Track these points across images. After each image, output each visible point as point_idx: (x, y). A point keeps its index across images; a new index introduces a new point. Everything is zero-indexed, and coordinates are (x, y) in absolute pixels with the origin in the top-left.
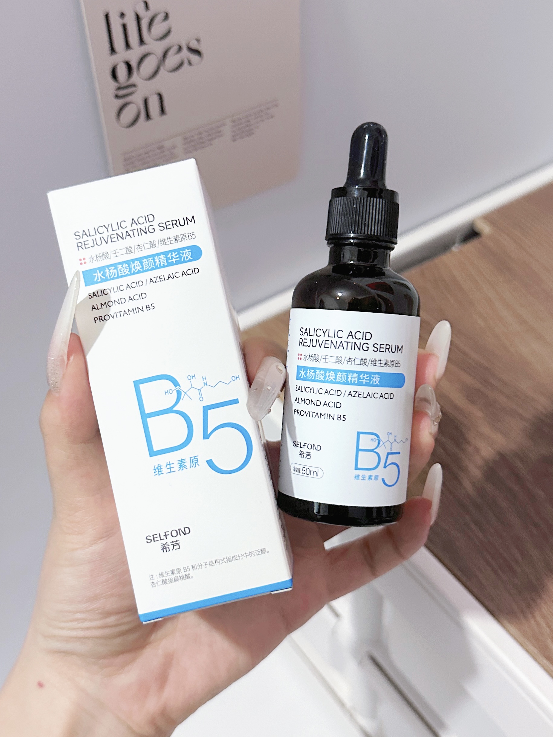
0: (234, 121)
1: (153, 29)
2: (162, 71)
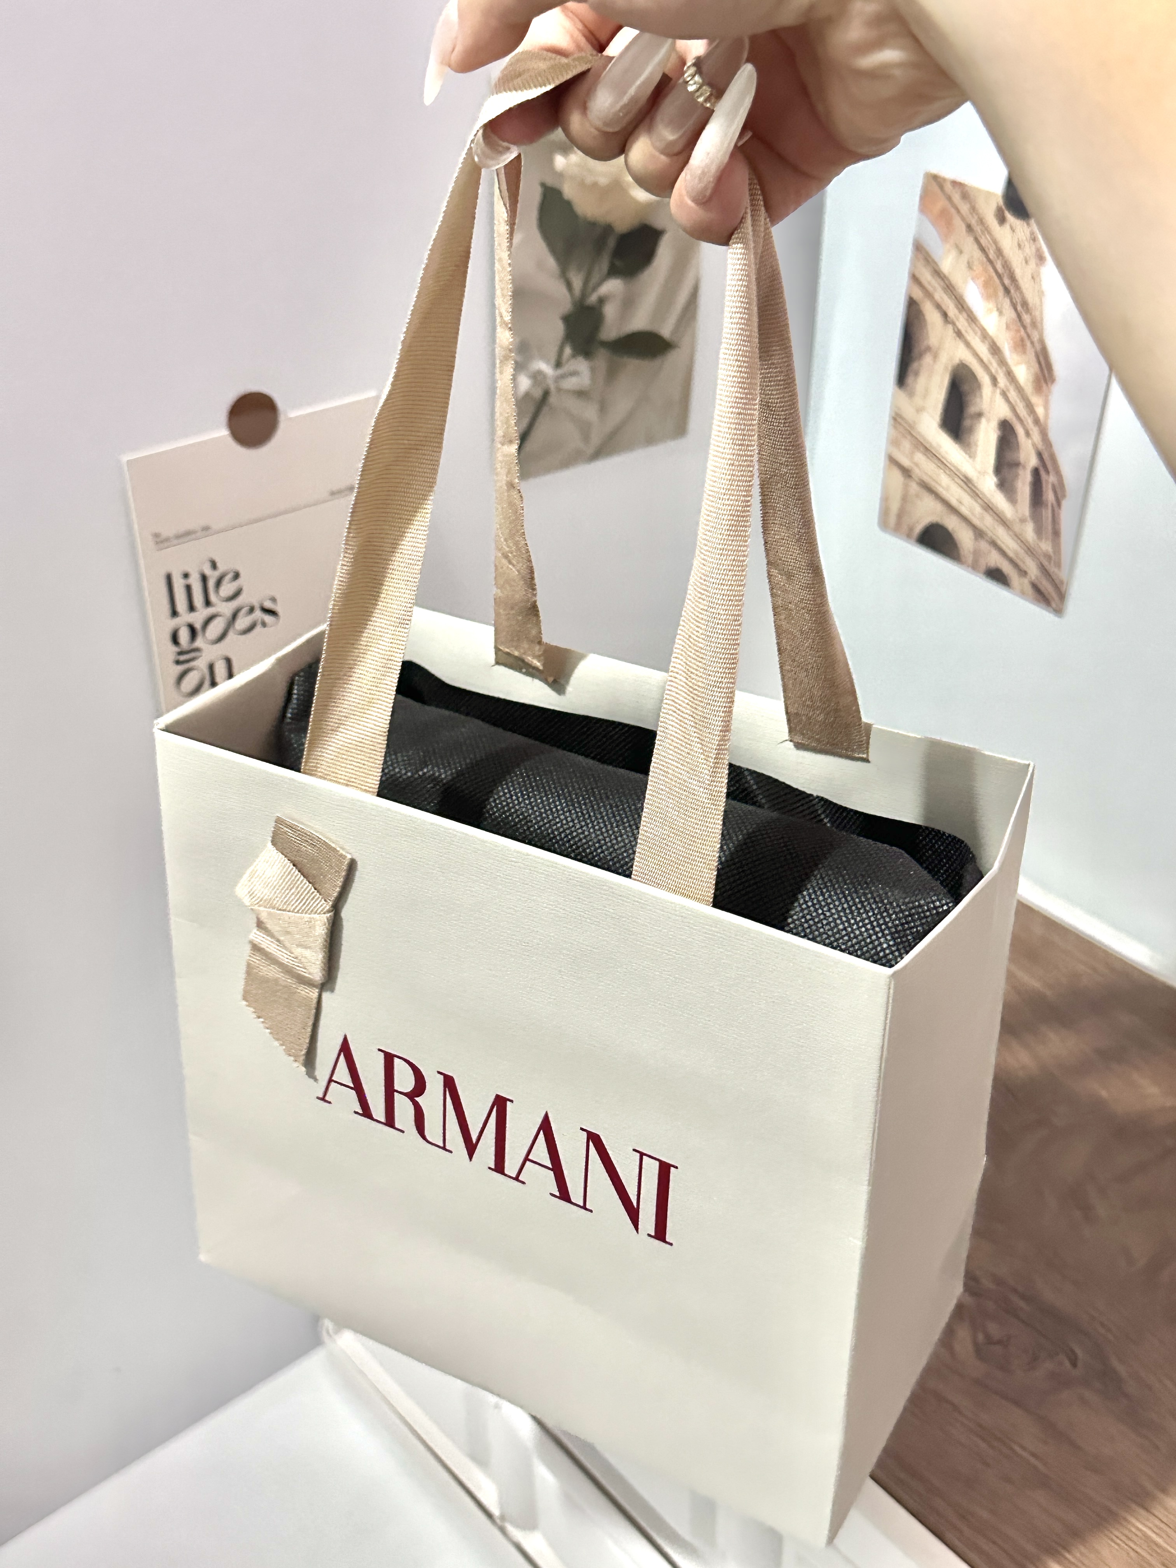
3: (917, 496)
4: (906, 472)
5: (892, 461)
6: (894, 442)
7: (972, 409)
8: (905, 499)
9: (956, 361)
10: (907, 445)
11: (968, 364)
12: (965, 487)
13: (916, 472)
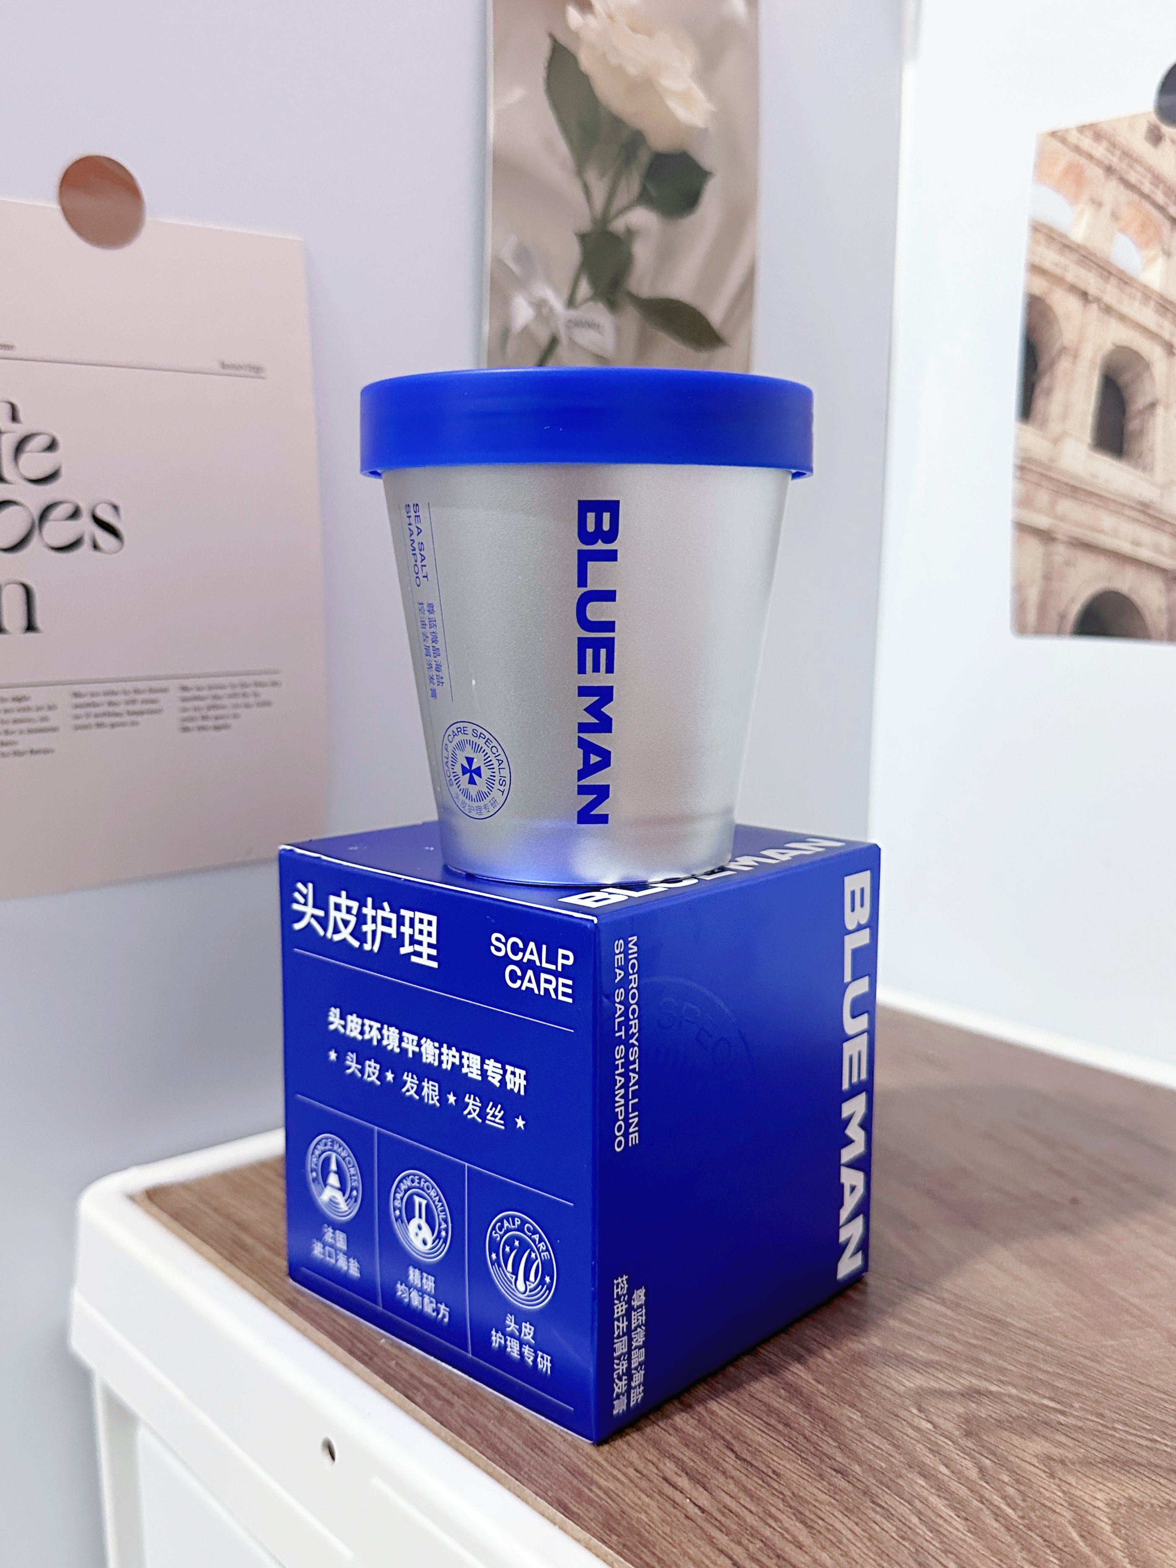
0: (184, 689)
1: (24, 458)
2: (35, 541)
3: (1068, 564)
4: (1046, 536)
5: (1023, 529)
6: (1024, 502)
7: (1139, 403)
8: (1047, 577)
9: (1109, 346)
10: (1043, 497)
11: (1125, 344)
12: (1142, 518)
13: (1064, 530)
